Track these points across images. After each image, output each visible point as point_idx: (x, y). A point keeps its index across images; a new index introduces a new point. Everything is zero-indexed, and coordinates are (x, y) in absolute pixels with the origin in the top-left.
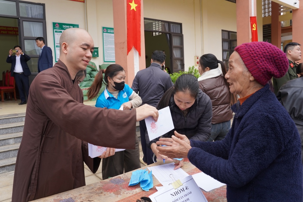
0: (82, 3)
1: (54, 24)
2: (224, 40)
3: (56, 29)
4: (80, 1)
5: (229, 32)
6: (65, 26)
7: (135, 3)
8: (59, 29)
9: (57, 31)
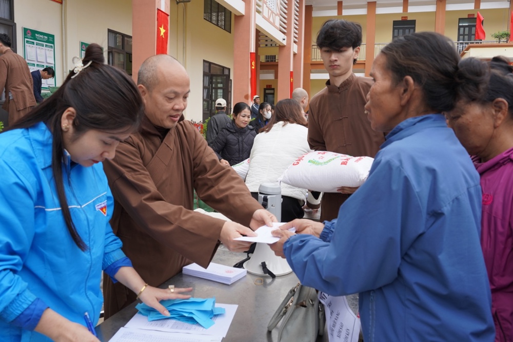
0: (59, 5)
1: (26, 31)
2: (205, 74)
3: (27, 38)
4: (57, 2)
5: (210, 63)
6: (38, 35)
7: (164, 29)
8: (31, 39)
9: (28, 41)
